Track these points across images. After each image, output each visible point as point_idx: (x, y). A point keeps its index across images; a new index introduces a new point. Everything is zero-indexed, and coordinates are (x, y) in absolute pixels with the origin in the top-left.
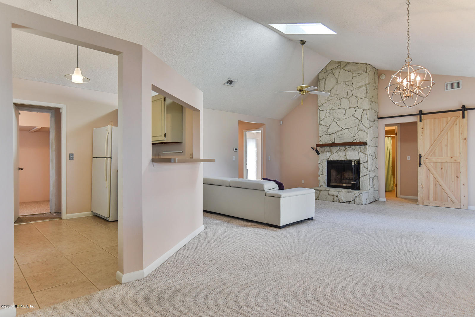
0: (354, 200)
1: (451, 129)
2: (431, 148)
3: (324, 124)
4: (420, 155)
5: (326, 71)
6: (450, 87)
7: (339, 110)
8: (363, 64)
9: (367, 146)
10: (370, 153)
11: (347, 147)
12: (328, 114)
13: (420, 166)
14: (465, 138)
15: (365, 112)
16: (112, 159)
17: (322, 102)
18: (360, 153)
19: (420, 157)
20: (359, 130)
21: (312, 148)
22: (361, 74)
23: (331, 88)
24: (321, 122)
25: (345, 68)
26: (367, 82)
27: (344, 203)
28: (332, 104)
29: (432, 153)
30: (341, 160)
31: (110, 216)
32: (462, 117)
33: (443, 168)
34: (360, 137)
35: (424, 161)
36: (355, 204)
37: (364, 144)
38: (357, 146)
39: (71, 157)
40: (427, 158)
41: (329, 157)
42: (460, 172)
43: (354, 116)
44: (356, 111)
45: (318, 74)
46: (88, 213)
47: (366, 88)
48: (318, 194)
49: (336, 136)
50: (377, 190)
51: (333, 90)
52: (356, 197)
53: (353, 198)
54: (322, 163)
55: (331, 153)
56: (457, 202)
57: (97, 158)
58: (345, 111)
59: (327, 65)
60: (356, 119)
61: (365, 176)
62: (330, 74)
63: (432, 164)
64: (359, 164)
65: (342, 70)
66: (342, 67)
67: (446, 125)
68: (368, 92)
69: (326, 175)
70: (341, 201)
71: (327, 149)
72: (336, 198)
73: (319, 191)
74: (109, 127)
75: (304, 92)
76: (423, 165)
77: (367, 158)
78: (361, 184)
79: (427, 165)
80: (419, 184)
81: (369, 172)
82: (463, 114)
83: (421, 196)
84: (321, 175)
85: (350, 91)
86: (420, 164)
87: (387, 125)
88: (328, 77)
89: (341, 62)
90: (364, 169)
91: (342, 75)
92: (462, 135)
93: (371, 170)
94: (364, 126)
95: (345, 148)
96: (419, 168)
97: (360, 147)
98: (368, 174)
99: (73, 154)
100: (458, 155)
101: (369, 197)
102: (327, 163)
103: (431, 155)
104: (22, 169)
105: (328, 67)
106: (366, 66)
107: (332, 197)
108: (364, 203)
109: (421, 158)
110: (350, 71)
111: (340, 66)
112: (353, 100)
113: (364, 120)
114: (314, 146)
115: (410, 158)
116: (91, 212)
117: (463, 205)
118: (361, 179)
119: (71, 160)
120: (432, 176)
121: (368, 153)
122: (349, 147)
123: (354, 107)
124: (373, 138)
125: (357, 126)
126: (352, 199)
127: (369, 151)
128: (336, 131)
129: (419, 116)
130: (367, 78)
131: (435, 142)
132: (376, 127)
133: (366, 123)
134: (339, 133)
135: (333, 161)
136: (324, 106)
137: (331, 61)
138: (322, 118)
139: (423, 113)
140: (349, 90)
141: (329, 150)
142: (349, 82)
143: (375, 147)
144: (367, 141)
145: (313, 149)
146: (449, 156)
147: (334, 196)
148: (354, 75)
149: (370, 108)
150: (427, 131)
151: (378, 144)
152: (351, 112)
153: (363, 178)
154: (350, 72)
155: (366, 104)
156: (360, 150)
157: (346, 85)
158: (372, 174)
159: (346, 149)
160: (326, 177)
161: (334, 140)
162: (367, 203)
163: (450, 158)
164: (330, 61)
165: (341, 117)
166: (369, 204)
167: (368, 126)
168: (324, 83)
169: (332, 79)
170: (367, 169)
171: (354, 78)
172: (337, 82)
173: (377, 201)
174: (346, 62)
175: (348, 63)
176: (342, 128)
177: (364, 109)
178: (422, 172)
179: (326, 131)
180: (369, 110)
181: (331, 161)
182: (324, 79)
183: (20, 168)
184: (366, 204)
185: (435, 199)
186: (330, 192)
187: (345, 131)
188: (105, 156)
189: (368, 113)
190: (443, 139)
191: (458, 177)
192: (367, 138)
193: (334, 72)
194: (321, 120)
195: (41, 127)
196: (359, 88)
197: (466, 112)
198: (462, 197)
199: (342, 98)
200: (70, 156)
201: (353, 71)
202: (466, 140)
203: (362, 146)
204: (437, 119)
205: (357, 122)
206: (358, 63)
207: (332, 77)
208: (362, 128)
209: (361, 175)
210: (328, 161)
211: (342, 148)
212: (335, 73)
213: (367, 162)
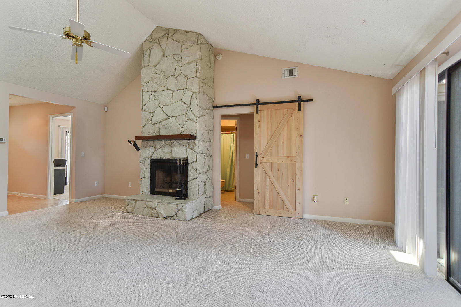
0: (176, 214)
1: (287, 123)
2: (267, 146)
3: (147, 110)
4: (256, 153)
5: (151, 40)
6: (287, 73)
7: (165, 92)
8: (194, 33)
9: (197, 141)
10: (200, 149)
11: (173, 141)
12: (152, 97)
13: (256, 167)
14: (301, 134)
15: (194, 96)
17: (146, 80)
18: (188, 150)
19: (257, 155)
20: (188, 120)
21: (129, 141)
22: (191, 46)
23: (157, 62)
24: (144, 108)
25: (173, 38)
26: (198, 57)
27: (165, 218)
28: (157, 84)
29: (268, 152)
30: (166, 158)
32: (298, 110)
33: (280, 170)
34: (189, 128)
35: (260, 160)
36: (177, 220)
37: (192, 137)
38: (185, 140)
40: (263, 158)
41: (153, 154)
42: (296, 175)
43: (182, 100)
44: (184, 93)
45: (142, 44)
47: (197, 65)
48: (134, 206)
49: (161, 126)
50: (211, 197)
51: (158, 65)
52: (179, 210)
53: (174, 211)
54: (144, 162)
55: (155, 149)
56: (293, 210)
58: (173, 94)
59: (153, 32)
60: (184, 104)
61: (193, 179)
62: (156, 44)
63: (268, 164)
64: (187, 164)
65: (170, 39)
66: (170, 35)
67: (283, 119)
68: (199, 70)
69: (149, 178)
70: (160, 216)
71: (150, 143)
72: (154, 211)
73: (134, 202)
75: (77, 41)
76: (259, 165)
77: (195, 155)
78: (188, 190)
79: (263, 166)
80: (255, 189)
81: (199, 175)
82: (300, 105)
83: (257, 204)
84: (144, 178)
85: (178, 68)
86: (257, 165)
87: (224, 117)
88: (153, 47)
89: (169, 29)
90: (192, 170)
91: (169, 46)
92: (298, 131)
93: (201, 172)
94: (193, 114)
95: (170, 143)
96: (255, 170)
97: (188, 141)
98: (197, 178)
100: (294, 155)
101: (198, 208)
102: (151, 162)
103: (267, 153)
105: (153, 35)
106: (197, 36)
107: (151, 210)
108: (188, 218)
109: (257, 157)
110: (179, 41)
111: (168, 34)
112: (182, 79)
113: (194, 106)
114: (132, 139)
115: (248, 157)
117: (298, 214)
118: (189, 184)
120: (268, 179)
121: (197, 150)
122: (175, 141)
123: (183, 88)
124: (206, 131)
125: (186, 114)
126: (173, 213)
127: (198, 147)
128: (161, 119)
129: (256, 106)
130: (198, 51)
131: (272, 138)
132: (211, 117)
133: (196, 110)
134: (164, 123)
135: (157, 159)
136: (148, 86)
137: (158, 26)
138: (145, 101)
139: (260, 102)
140: (177, 66)
141: (152, 145)
142: (178, 56)
143: (208, 143)
144: (196, 133)
145: (131, 143)
146: (285, 155)
147: (152, 208)
148: (183, 47)
149: (201, 91)
150: (264, 125)
151: (213, 138)
152: (178, 94)
153: (192, 183)
154: (179, 43)
155: (195, 85)
156: (188, 146)
157: (174, 60)
158: (203, 177)
159: (172, 143)
160: (149, 181)
161: (158, 131)
162: (194, 217)
163: (287, 157)
164: (156, 27)
165: (168, 101)
166: (198, 217)
167: (197, 114)
168: (148, 56)
169: (157, 50)
170: (196, 170)
171: (183, 50)
172: (164, 56)
173: (210, 209)
174: (174, 30)
175: (177, 31)
176: (169, 116)
177: (194, 92)
178: (258, 173)
179: (149, 119)
180: (199, 93)
181: (155, 159)
182: (149, 51)
184: (192, 219)
185: (271, 207)
186: (147, 203)
187: (172, 120)
189: (198, 98)
190: (280, 135)
191: (293, 181)
192: (197, 130)
193: (160, 41)
194: (144, 104)
196: (189, 64)
197: (302, 103)
198: (297, 204)
199: (169, 77)
201: (182, 42)
202: (301, 137)
203: (190, 141)
204: (274, 110)
205: (186, 109)
206: (188, 32)
207: (157, 48)
208: (191, 117)
209: (190, 178)
210: (151, 159)
211: (168, 142)
212: (162, 42)
213: (196, 161)
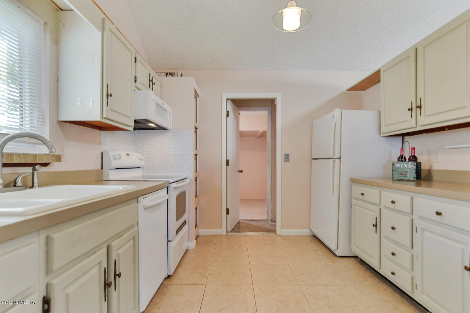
16: (342, 160)
31: (337, 248)
39: (287, 158)
46: (305, 232)
57: (317, 159)
74: (337, 111)
99: (288, 155)
104: (241, 171)
116: (309, 230)
119: (287, 162)
183: (240, 170)
188: (332, 156)
195: (263, 131)
200: (285, 158)
